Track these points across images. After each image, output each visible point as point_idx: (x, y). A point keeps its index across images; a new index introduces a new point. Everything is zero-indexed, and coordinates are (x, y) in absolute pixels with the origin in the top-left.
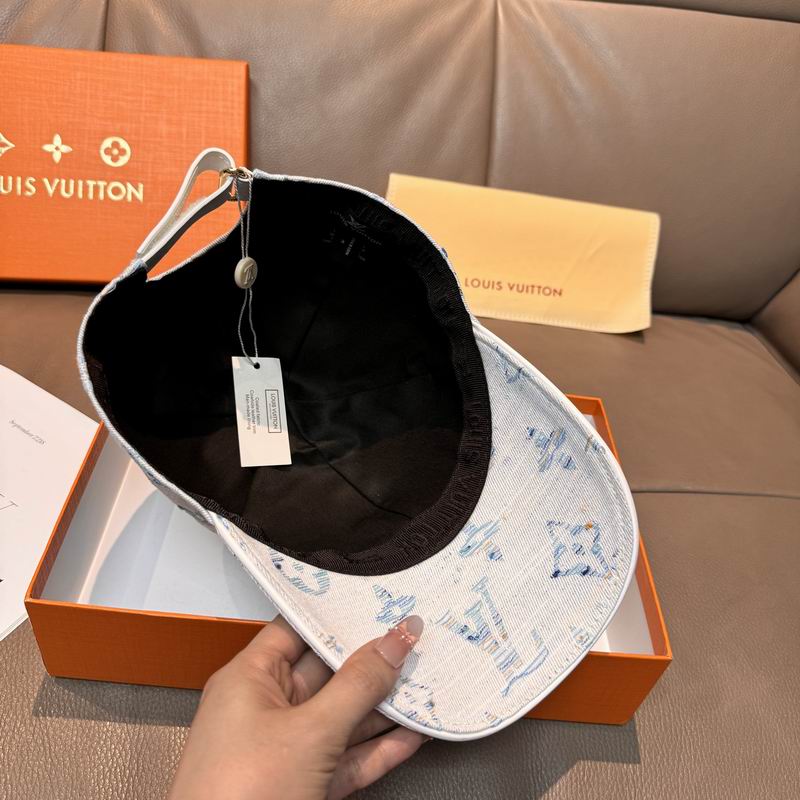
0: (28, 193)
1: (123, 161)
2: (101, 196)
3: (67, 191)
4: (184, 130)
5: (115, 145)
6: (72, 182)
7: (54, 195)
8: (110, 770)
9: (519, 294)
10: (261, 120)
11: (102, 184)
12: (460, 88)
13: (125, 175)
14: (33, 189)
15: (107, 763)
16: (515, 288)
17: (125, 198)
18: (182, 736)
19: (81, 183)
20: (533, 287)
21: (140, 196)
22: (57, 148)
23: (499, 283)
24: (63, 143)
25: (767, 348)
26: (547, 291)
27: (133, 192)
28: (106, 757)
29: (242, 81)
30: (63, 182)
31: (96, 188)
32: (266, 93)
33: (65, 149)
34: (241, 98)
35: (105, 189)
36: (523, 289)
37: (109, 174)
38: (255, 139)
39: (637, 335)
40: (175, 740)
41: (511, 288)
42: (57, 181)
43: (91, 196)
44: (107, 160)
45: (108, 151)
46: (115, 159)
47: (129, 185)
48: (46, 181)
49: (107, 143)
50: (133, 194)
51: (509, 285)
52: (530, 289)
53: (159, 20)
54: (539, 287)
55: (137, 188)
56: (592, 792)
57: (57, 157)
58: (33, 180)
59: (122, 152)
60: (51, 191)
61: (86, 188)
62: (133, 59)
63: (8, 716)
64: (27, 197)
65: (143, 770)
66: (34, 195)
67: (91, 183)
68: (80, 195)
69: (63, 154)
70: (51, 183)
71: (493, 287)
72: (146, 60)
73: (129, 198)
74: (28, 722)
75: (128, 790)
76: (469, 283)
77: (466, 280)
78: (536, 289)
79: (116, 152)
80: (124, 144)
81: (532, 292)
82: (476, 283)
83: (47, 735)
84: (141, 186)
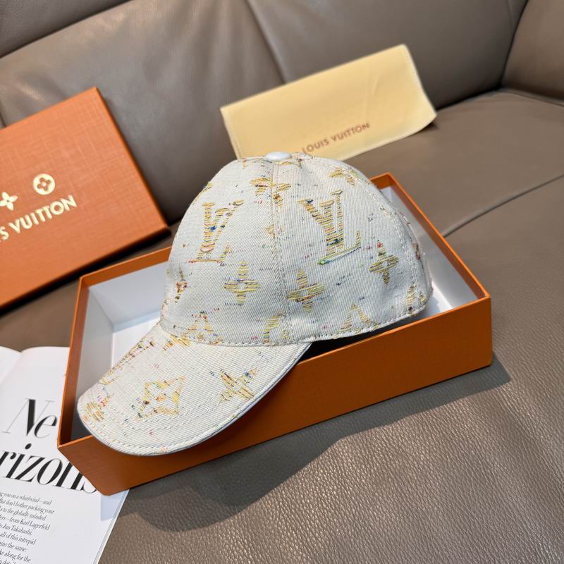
0: (5, 238)
1: (52, 187)
2: (50, 216)
3: (27, 224)
4: (79, 148)
5: (42, 180)
6: (28, 218)
7: (20, 230)
8: (234, 545)
9: (342, 141)
10: (124, 120)
11: (46, 208)
12: (236, 34)
13: (57, 195)
14: (7, 234)
15: (230, 542)
16: (337, 138)
17: (65, 210)
18: (270, 502)
19: (33, 215)
20: (348, 131)
21: (73, 203)
22: (8, 201)
23: (325, 140)
24: (10, 195)
25: (521, 95)
26: (359, 128)
27: (68, 203)
28: (227, 539)
29: (99, 100)
30: (22, 220)
31: (44, 213)
32: (118, 102)
33: (13, 199)
34: (104, 111)
35: (50, 211)
36: (342, 136)
37: (47, 200)
38: (126, 133)
39: (431, 126)
40: (266, 507)
41: (334, 139)
42: (17, 222)
43: (43, 219)
44: (42, 192)
45: (39, 186)
46: (46, 189)
47: (63, 200)
48: (11, 225)
49: (36, 181)
50: (69, 205)
51: (332, 138)
52: (347, 133)
53: (31, 92)
54: (352, 129)
55: (68, 200)
56: (558, 402)
57: (11, 207)
58: (4, 228)
59: (48, 182)
60: (17, 229)
61: (37, 216)
62: (26, 122)
63: (152, 545)
64: (6, 240)
65: (255, 535)
66: (9, 238)
67: (39, 212)
68: (36, 222)
69: (13, 203)
70: (15, 224)
71: (323, 145)
72: (34, 118)
73: (68, 208)
74: (166, 542)
75: (252, 552)
76: (306, 149)
77: (303, 150)
78: (351, 132)
79: (44, 184)
80: (47, 177)
81: (349, 134)
82: (310, 148)
83: (182, 544)
84: (71, 197)
